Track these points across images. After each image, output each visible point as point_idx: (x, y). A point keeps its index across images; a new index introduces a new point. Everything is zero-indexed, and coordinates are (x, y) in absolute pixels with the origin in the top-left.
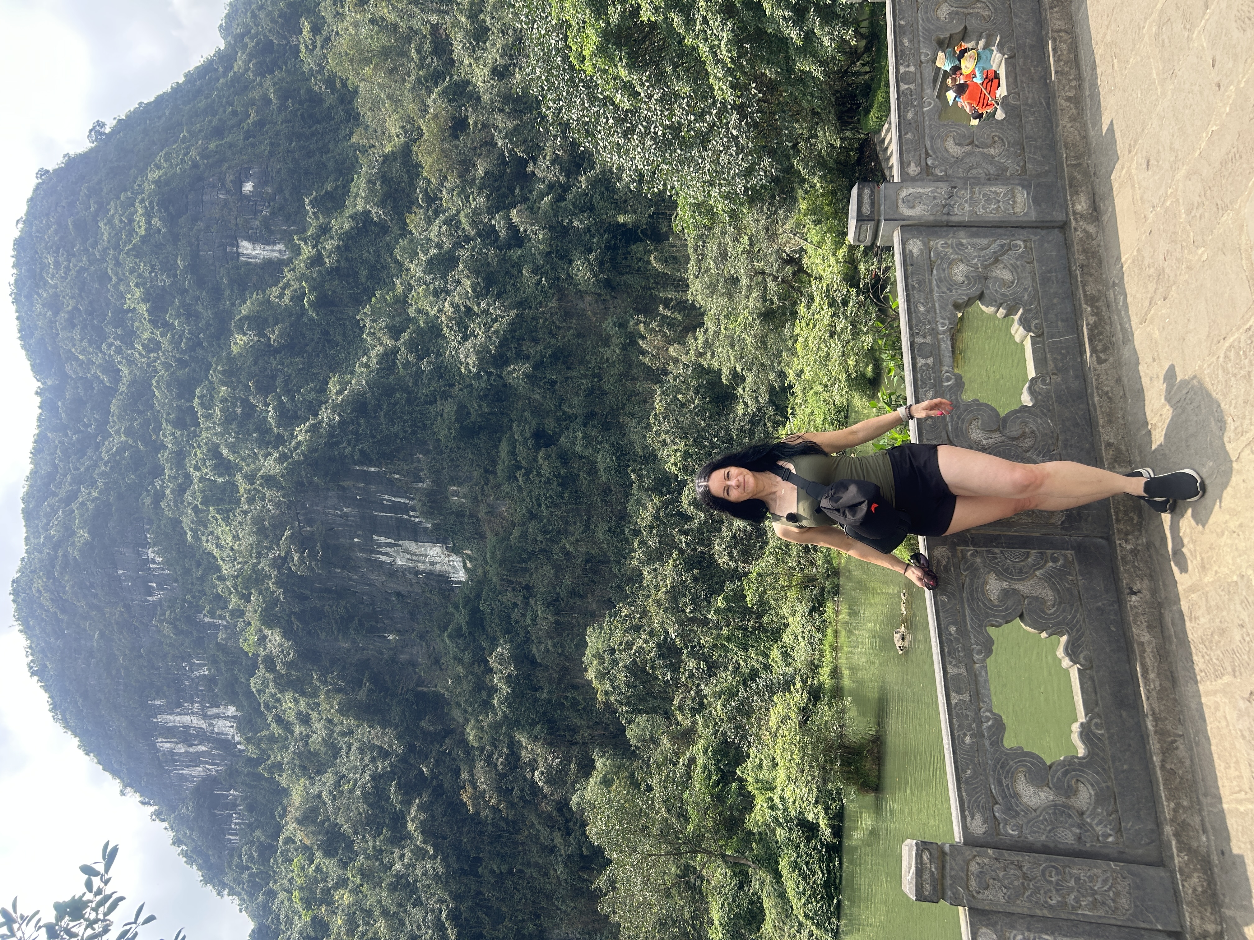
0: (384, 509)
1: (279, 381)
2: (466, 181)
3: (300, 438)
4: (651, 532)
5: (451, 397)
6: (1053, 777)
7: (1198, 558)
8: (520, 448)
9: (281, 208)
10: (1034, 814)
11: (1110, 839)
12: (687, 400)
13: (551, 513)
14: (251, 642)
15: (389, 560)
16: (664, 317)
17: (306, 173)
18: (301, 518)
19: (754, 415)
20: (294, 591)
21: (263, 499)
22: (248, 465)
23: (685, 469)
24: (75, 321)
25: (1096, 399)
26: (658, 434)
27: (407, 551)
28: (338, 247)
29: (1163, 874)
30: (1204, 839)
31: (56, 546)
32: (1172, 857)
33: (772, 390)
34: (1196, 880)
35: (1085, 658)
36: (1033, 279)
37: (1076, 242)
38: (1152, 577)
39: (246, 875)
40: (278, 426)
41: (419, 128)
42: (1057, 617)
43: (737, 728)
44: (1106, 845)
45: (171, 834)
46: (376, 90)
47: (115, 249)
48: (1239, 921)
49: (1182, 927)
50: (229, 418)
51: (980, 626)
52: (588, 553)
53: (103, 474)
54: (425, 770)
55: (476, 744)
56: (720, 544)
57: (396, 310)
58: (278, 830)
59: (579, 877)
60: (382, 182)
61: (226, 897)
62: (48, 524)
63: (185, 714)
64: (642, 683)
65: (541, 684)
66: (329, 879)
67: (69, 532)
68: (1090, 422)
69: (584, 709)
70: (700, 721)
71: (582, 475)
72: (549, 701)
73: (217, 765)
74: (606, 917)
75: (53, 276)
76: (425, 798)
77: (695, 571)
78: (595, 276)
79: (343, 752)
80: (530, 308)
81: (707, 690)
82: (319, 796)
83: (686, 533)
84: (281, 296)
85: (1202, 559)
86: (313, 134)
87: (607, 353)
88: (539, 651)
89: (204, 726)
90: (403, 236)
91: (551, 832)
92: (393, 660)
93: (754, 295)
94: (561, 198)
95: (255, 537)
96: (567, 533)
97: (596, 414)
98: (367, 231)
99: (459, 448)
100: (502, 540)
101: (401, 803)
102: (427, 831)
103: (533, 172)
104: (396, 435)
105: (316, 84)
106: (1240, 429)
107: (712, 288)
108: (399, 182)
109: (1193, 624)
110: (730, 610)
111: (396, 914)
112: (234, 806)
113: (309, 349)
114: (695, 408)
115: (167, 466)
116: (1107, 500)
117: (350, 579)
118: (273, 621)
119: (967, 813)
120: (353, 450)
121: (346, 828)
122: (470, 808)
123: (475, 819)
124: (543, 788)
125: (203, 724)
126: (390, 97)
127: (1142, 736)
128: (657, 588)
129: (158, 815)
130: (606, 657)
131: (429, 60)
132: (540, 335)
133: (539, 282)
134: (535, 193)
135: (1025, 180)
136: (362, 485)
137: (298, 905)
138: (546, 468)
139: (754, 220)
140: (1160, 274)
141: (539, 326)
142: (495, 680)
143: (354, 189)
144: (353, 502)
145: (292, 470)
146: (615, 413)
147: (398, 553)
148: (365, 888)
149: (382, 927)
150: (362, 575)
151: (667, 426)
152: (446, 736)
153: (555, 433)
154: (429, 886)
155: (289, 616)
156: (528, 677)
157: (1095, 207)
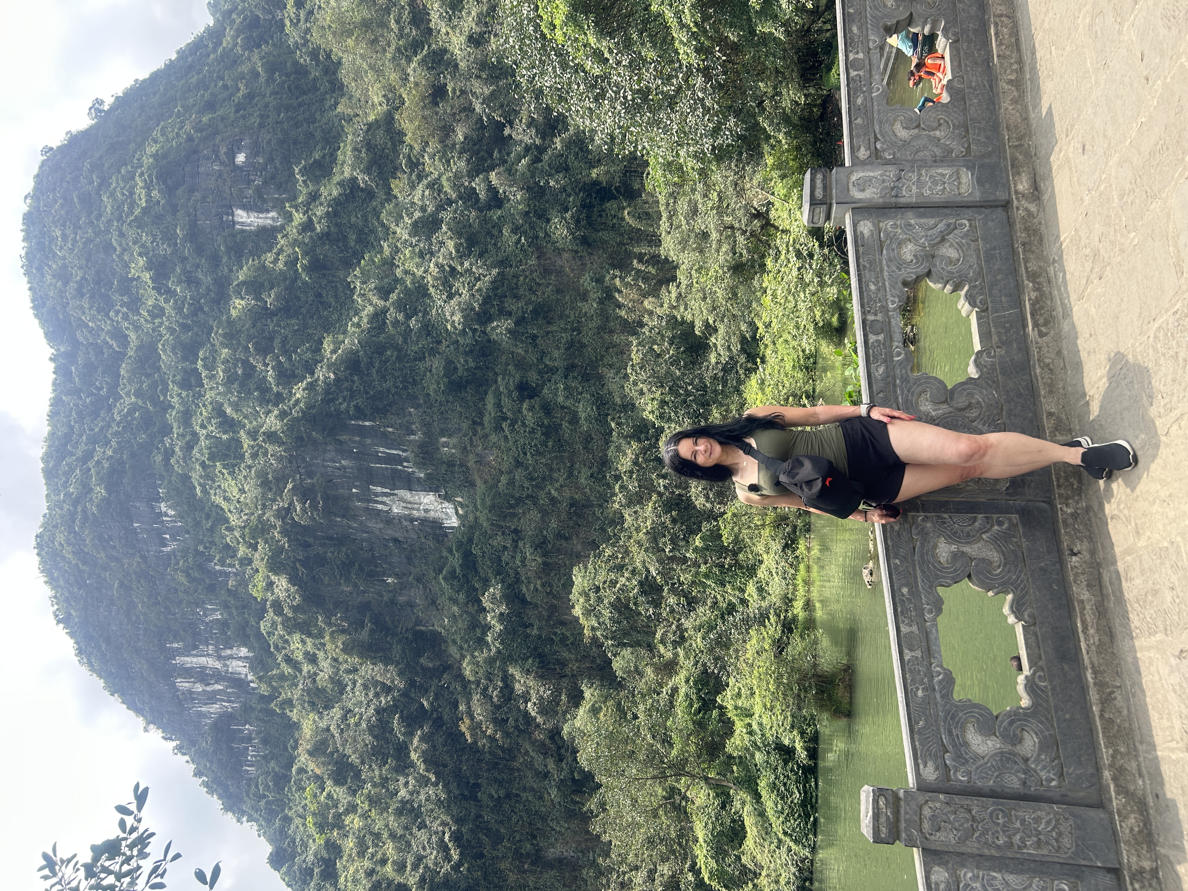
0: (380, 460)
1: (277, 343)
2: (447, 146)
3: (298, 395)
4: (631, 477)
5: (439, 353)
6: (1000, 726)
7: (1133, 523)
8: (505, 400)
9: (273, 177)
10: (982, 762)
11: (1054, 783)
12: (663, 351)
13: (536, 461)
14: (259, 588)
15: (385, 508)
16: (638, 271)
17: (295, 143)
18: (302, 471)
19: (727, 362)
20: (298, 540)
21: (266, 454)
22: (251, 423)
23: (661, 417)
24: (84, 290)
25: (1038, 371)
26: (635, 383)
27: (402, 500)
28: (328, 213)
29: (1102, 815)
30: (1141, 783)
31: (76, 502)
32: (1110, 800)
33: (743, 340)
34: (1133, 821)
35: (1029, 616)
36: (978, 257)
37: (1018, 220)
38: (1091, 539)
39: (263, 803)
40: (277, 385)
41: (401, 96)
42: (1003, 577)
43: (717, 659)
44: (1049, 789)
45: (192, 767)
46: (359, 61)
47: (118, 221)
48: (1172, 859)
49: (1120, 864)
50: (231, 379)
51: (931, 587)
52: (572, 498)
53: (116, 434)
54: (425, 703)
55: (472, 679)
56: (696, 487)
57: (384, 272)
58: (291, 761)
59: (572, 800)
60: (368, 150)
61: (245, 823)
62: (67, 482)
63: (201, 656)
64: (626, 618)
65: (532, 621)
66: (340, 806)
67: (86, 489)
68: (1033, 391)
69: (572, 643)
70: (681, 652)
71: (565, 424)
72: (539, 637)
73: (232, 702)
74: (598, 837)
75: (61, 248)
76: (426, 729)
77: (673, 513)
78: (572, 233)
79: (348, 688)
80: (511, 266)
81: (687, 624)
82: (328, 729)
83: (664, 477)
84: (276, 261)
85: (1136, 524)
86: (300, 105)
87: (585, 307)
88: (528, 590)
89: (219, 667)
90: (388, 200)
91: (545, 758)
92: (393, 602)
93: (724, 250)
94: (537, 160)
95: (260, 490)
96: (552, 480)
97: (576, 366)
98: (354, 197)
99: (448, 402)
100: (491, 488)
101: (404, 734)
102: (430, 761)
103: (510, 136)
104: (388, 391)
105: (301, 57)
106: (1169, 406)
107: (684, 243)
108: (383, 149)
109: (1128, 584)
110: (707, 548)
111: (403, 836)
112: (249, 739)
113: (304, 310)
114: (670, 358)
115: (175, 425)
116: (1050, 466)
117: (350, 527)
118: (279, 568)
119: (920, 761)
120: (348, 406)
121: (354, 759)
122: (468, 737)
123: (473, 748)
124: (535, 718)
125: (218, 665)
126: (372, 67)
127: (1083, 687)
128: (638, 530)
129: (179, 749)
130: (592, 596)
131: (407, 30)
132: (521, 292)
133: (519, 240)
134: (512, 155)
135: (969, 161)
136: (358, 439)
137: (312, 829)
138: (530, 418)
139: (722, 177)
140: (1096, 254)
141: (520, 283)
142: (489, 618)
143: (340, 157)
144: (349, 455)
145: (292, 426)
146: (594, 364)
147: (394, 502)
148: (373, 813)
149: (390, 849)
150: (361, 523)
151: (643, 376)
152: (444, 672)
153: (537, 385)
154: (432, 811)
155: (294, 563)
156: (519, 615)
157: (1036, 187)
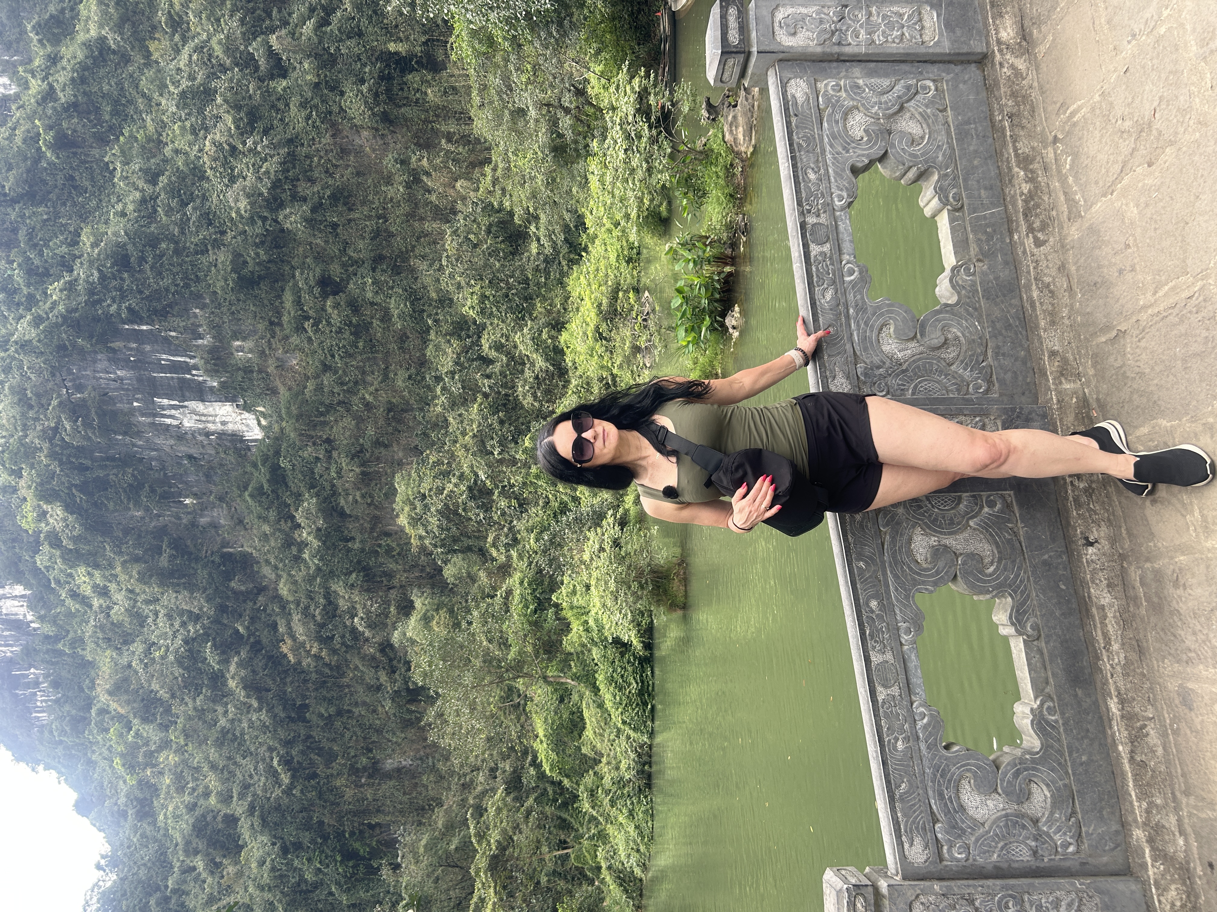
0: (163, 369)
1: (22, 235)
3: (54, 297)
4: (453, 378)
5: (224, 245)
6: (1002, 780)
8: (306, 297)
10: (982, 830)
12: (479, 240)
13: (346, 364)
14: (30, 519)
15: (175, 422)
16: (448, 152)
18: (69, 384)
19: (549, 253)
20: (71, 462)
21: (21, 366)
23: (482, 312)
25: (1035, 294)
26: (452, 276)
27: (194, 412)
28: (73, 79)
29: (1133, 887)
30: (1181, 842)
32: (1144, 866)
33: (566, 229)
34: (1173, 893)
35: (1032, 628)
36: (948, 133)
37: (1002, 82)
38: (1110, 522)
39: (60, 749)
40: (28, 285)
42: (997, 578)
43: (551, 562)
44: (1066, 857)
51: (907, 597)
52: (389, 402)
54: (240, 629)
55: (291, 599)
56: (523, 386)
57: (150, 150)
58: (89, 702)
59: (408, 709)
64: (455, 525)
65: (353, 534)
66: (151, 743)
69: (399, 554)
70: (514, 554)
71: (376, 323)
72: (363, 550)
73: (11, 646)
76: (243, 654)
77: (501, 414)
78: (371, 109)
79: (150, 620)
80: (302, 145)
81: (519, 525)
82: (130, 666)
83: (488, 377)
84: (11, 137)
87: (390, 192)
88: (347, 502)
90: (148, 66)
91: (376, 672)
92: (193, 524)
93: (543, 129)
94: (324, 22)
95: (18, 409)
96: (365, 384)
97: (385, 258)
98: (104, 60)
99: (239, 300)
100: (297, 395)
101: (218, 663)
102: (249, 685)
104: (167, 290)
107: (498, 121)
111: (225, 767)
112: (37, 684)
113: (53, 196)
114: (488, 248)
117: (134, 445)
118: (50, 495)
119: (904, 838)
120: (120, 308)
121: (163, 694)
122: (291, 657)
123: (297, 669)
124: (364, 632)
127: (1101, 718)
128: (464, 434)
130: (418, 504)
132: (316, 174)
133: (308, 117)
134: (295, 16)
136: (134, 345)
137: (121, 771)
138: (336, 317)
140: (1144, 129)
141: (314, 164)
142: (304, 535)
143: (84, 13)
144: (126, 364)
145: (50, 333)
146: (404, 256)
147: (184, 414)
148: (190, 748)
149: (213, 781)
150: (148, 440)
151: (460, 268)
152: (258, 594)
153: (342, 280)
154: (257, 737)
155: (69, 488)
156: (338, 529)
157: (1024, 35)
